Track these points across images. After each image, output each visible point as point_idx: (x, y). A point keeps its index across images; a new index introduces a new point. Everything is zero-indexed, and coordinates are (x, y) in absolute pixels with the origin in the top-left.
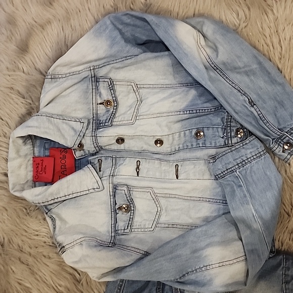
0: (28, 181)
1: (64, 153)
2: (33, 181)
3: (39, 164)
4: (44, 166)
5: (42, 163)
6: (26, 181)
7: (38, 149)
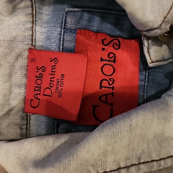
0: (10, 110)
1: (110, 49)
2: (24, 110)
3: (44, 68)
4: (58, 76)
5: (54, 67)
6: (6, 109)
7: (44, 30)
